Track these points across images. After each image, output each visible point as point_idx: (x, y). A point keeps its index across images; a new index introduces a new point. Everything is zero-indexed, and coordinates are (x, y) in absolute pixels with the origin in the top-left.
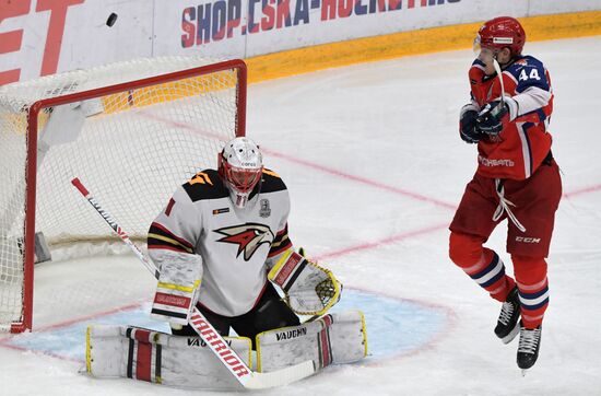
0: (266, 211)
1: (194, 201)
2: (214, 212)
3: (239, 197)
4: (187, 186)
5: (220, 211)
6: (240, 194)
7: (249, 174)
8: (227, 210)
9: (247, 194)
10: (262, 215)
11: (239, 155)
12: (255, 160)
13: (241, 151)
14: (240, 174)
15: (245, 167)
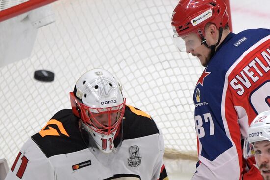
0: (135, 158)
1: (48, 156)
2: (74, 168)
3: (104, 141)
4: (37, 138)
5: (81, 165)
6: (105, 137)
7: (110, 112)
8: (88, 163)
9: (112, 136)
10: (131, 164)
11: (95, 93)
12: (115, 95)
13: (97, 87)
14: (100, 115)
15: (105, 106)
